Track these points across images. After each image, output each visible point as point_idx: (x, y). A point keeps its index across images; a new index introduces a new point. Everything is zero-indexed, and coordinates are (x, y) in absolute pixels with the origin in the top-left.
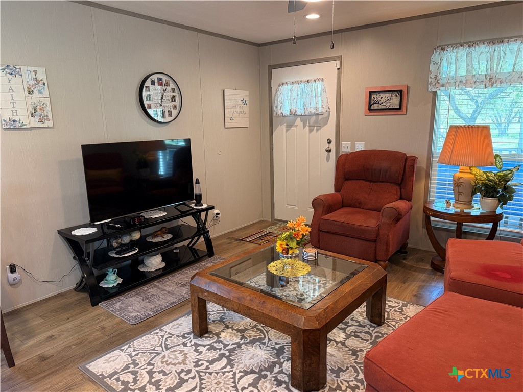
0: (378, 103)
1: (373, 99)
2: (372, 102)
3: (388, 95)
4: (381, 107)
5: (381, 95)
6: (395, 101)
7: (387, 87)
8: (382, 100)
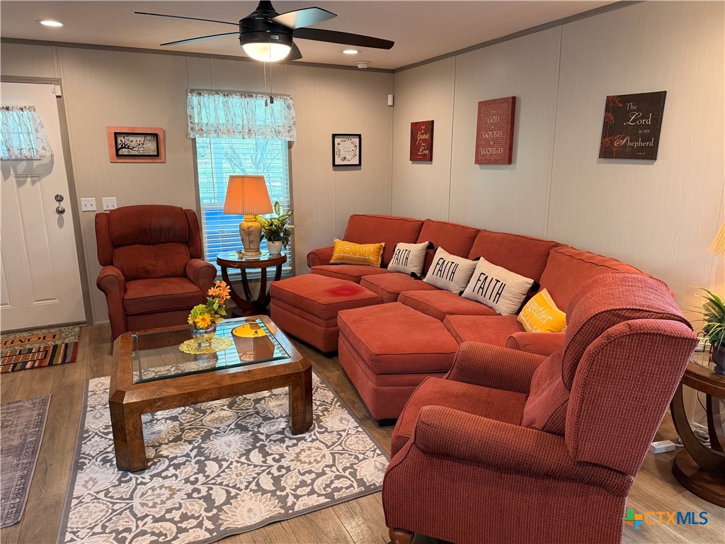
0: (128, 148)
1: (119, 142)
2: (120, 146)
3: (140, 139)
4: (132, 153)
5: (131, 138)
6: (150, 147)
7: (138, 128)
8: (132, 144)
